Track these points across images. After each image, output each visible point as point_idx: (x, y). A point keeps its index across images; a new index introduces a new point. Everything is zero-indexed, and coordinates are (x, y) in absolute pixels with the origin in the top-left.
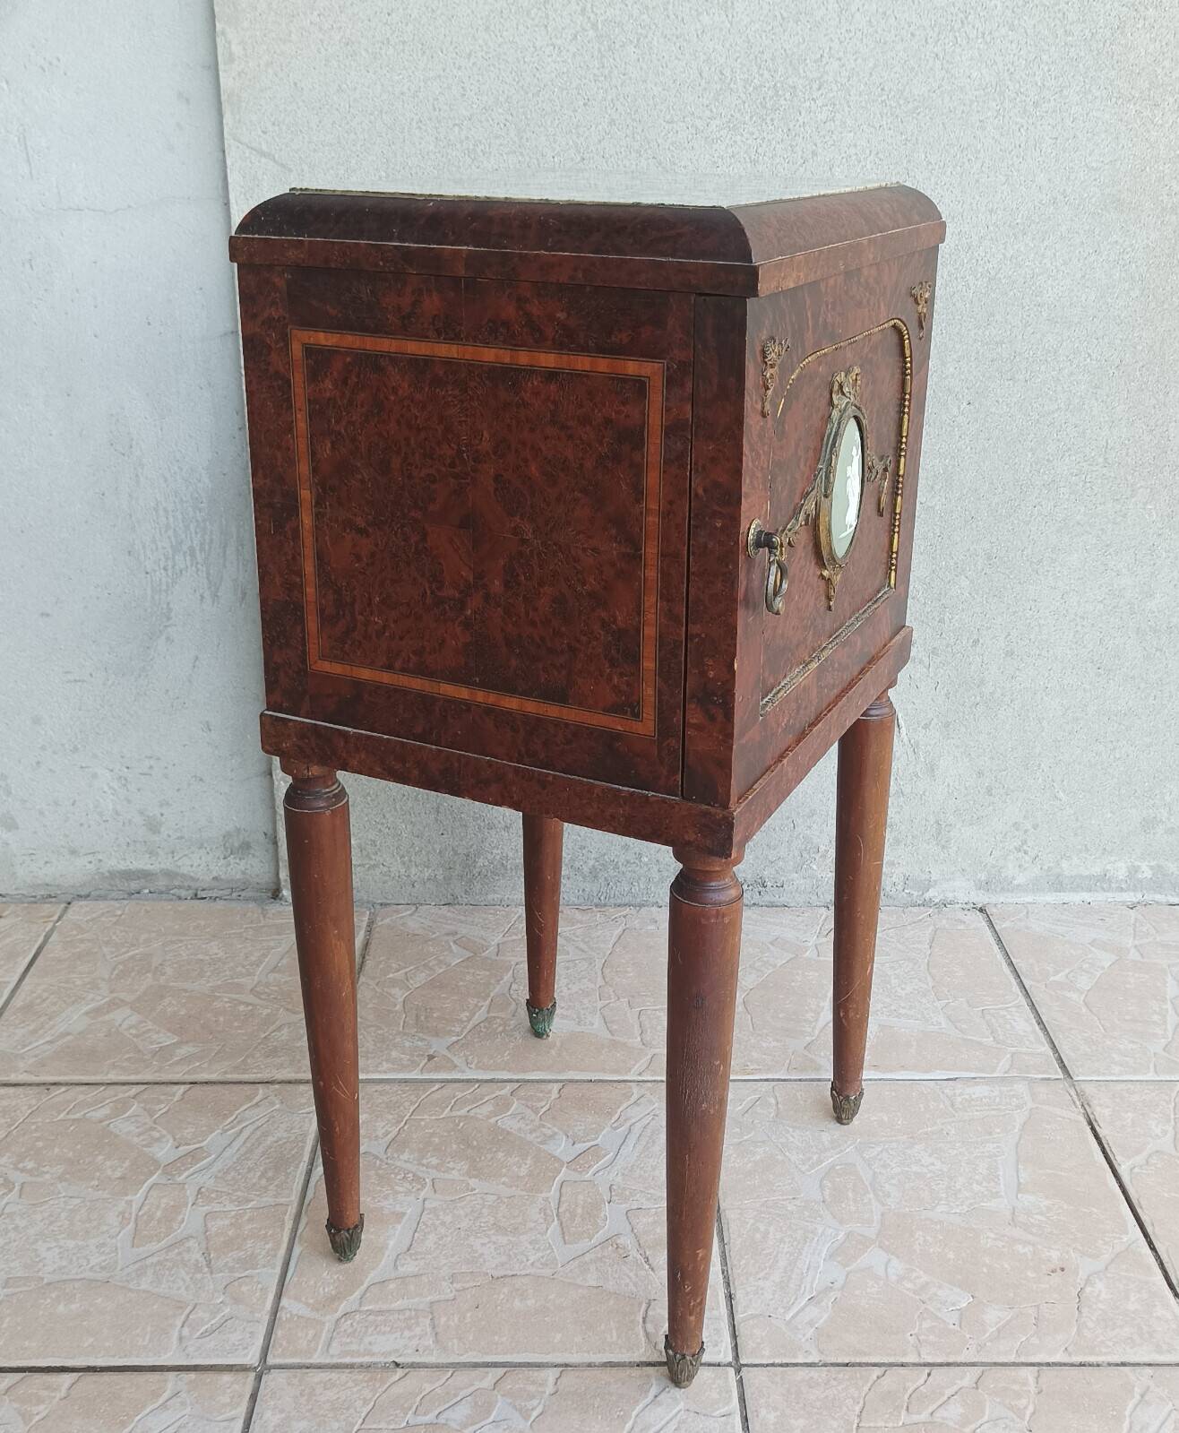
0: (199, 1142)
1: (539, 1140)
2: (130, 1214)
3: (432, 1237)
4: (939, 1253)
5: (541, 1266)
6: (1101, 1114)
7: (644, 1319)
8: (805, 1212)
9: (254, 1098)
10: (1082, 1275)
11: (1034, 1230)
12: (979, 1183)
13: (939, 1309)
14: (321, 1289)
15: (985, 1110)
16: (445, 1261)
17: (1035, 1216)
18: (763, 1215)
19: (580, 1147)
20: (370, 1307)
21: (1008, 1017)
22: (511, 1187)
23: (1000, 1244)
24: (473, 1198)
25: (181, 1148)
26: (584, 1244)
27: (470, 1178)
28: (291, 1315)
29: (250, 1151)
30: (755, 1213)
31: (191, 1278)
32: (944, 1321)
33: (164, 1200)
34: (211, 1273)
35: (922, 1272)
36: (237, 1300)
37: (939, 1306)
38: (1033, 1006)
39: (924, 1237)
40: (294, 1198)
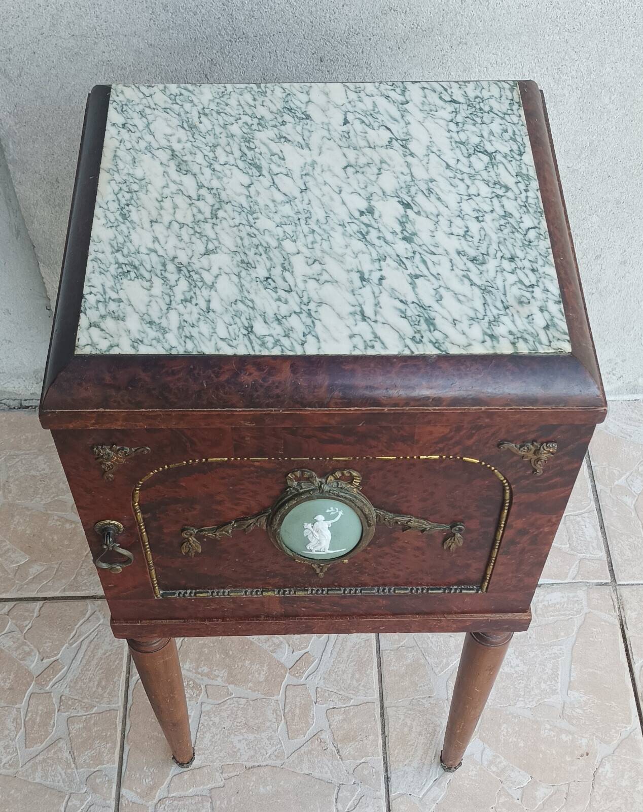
0: (56, 655)
1: (271, 649)
2: (21, 719)
3: (208, 736)
4: (515, 742)
5: (274, 758)
6: (630, 616)
7: (336, 799)
8: (436, 709)
9: (85, 614)
10: (599, 758)
11: (574, 722)
12: (545, 682)
13: (510, 788)
14: (144, 780)
15: (556, 615)
16: (217, 756)
17: (578, 710)
18: (410, 712)
19: (298, 654)
20: (174, 794)
21: (582, 523)
22: (255, 691)
23: (552, 734)
24: (232, 702)
25: (45, 661)
26: (301, 739)
27: (229, 684)
28: (128, 801)
29: (88, 662)
30: (405, 710)
31: (65, 773)
32: (512, 798)
33: (40, 708)
34: (77, 768)
35: (503, 758)
36: (95, 790)
37: (511, 785)
38: (599, 510)
39: (507, 729)
40: (121, 704)
